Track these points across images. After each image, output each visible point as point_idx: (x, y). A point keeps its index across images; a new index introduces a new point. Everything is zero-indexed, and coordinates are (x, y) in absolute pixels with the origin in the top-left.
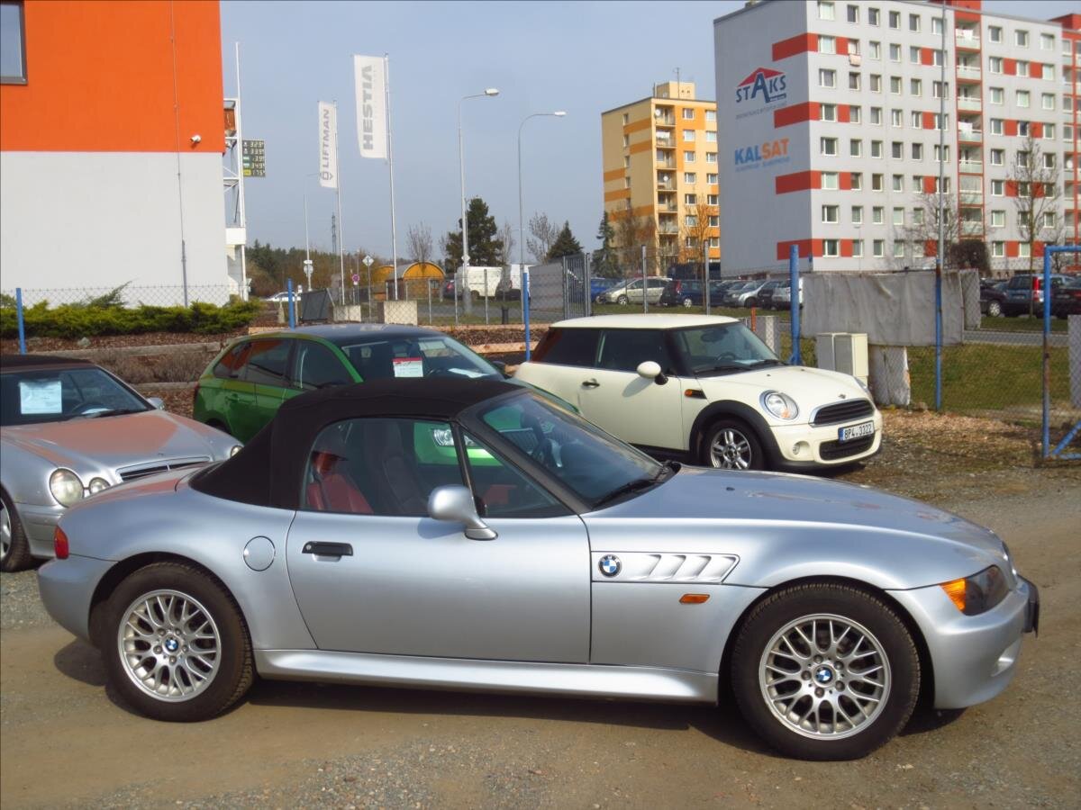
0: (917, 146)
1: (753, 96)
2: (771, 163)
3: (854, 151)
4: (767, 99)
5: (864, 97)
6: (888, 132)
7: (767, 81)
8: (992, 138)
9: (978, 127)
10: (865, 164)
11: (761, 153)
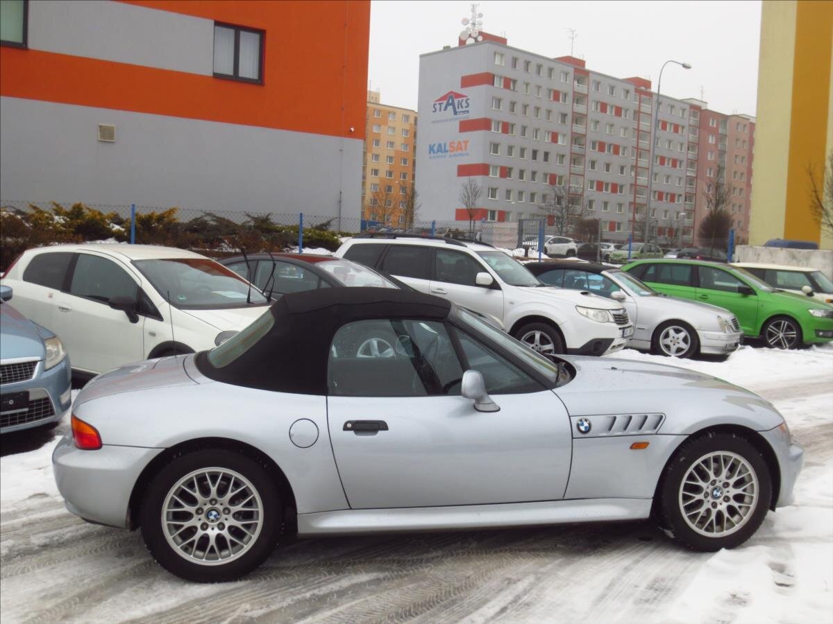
0: (546, 154)
1: (445, 109)
2: (455, 156)
3: (510, 153)
4: (455, 113)
5: (517, 119)
6: (530, 143)
7: (456, 101)
8: (591, 154)
9: (582, 145)
10: (515, 162)
11: (448, 148)
